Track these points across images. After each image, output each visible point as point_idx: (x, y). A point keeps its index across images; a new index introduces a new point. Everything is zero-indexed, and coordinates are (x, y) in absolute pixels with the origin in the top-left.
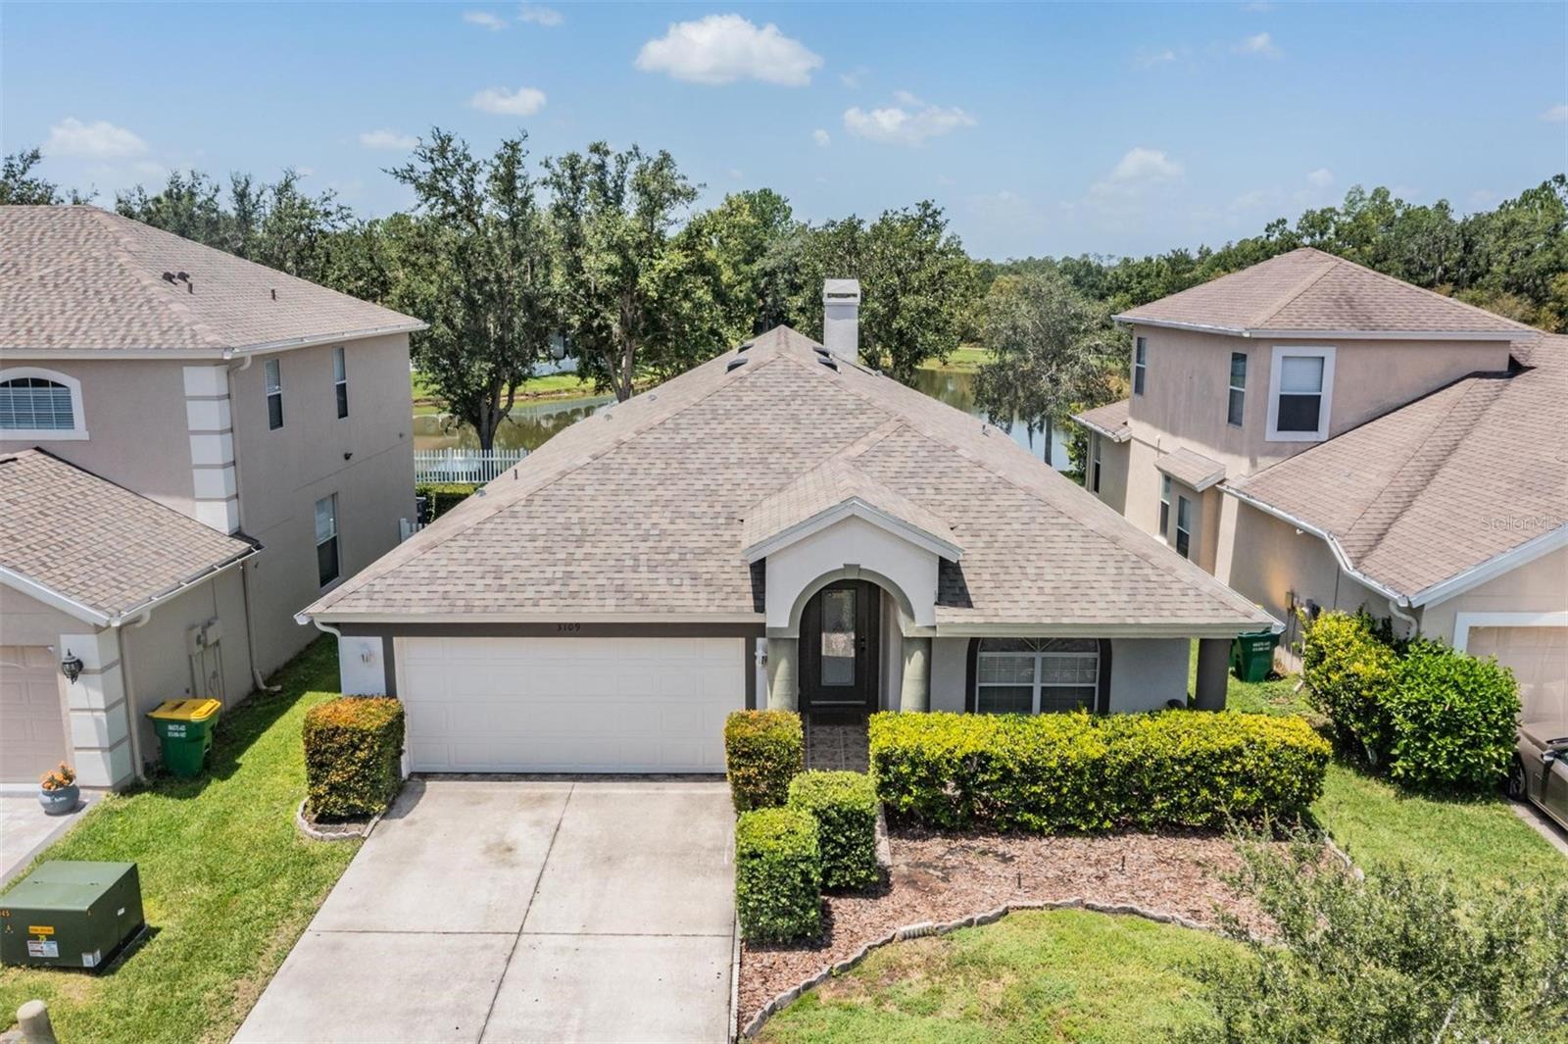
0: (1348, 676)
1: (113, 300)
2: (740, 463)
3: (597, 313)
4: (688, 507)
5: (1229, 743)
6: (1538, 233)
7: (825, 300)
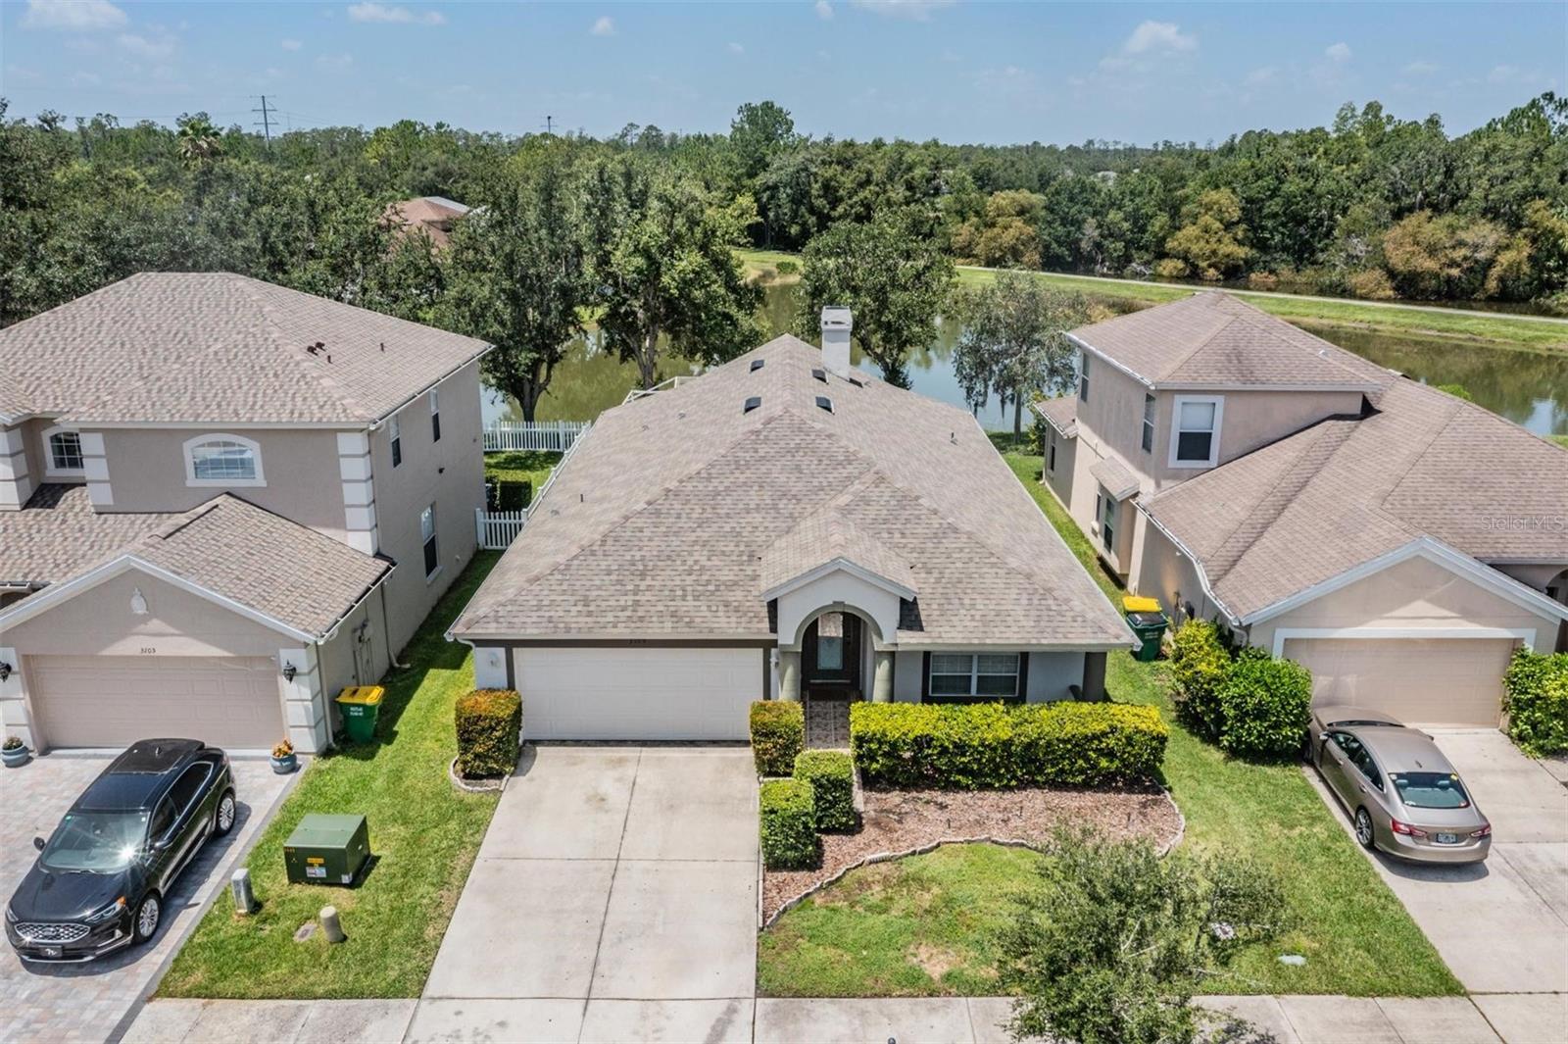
0: (1197, 673)
1: (276, 375)
2: (758, 509)
3: (625, 300)
4: (721, 546)
5: (1098, 728)
6: (1519, 158)
7: (824, 327)
